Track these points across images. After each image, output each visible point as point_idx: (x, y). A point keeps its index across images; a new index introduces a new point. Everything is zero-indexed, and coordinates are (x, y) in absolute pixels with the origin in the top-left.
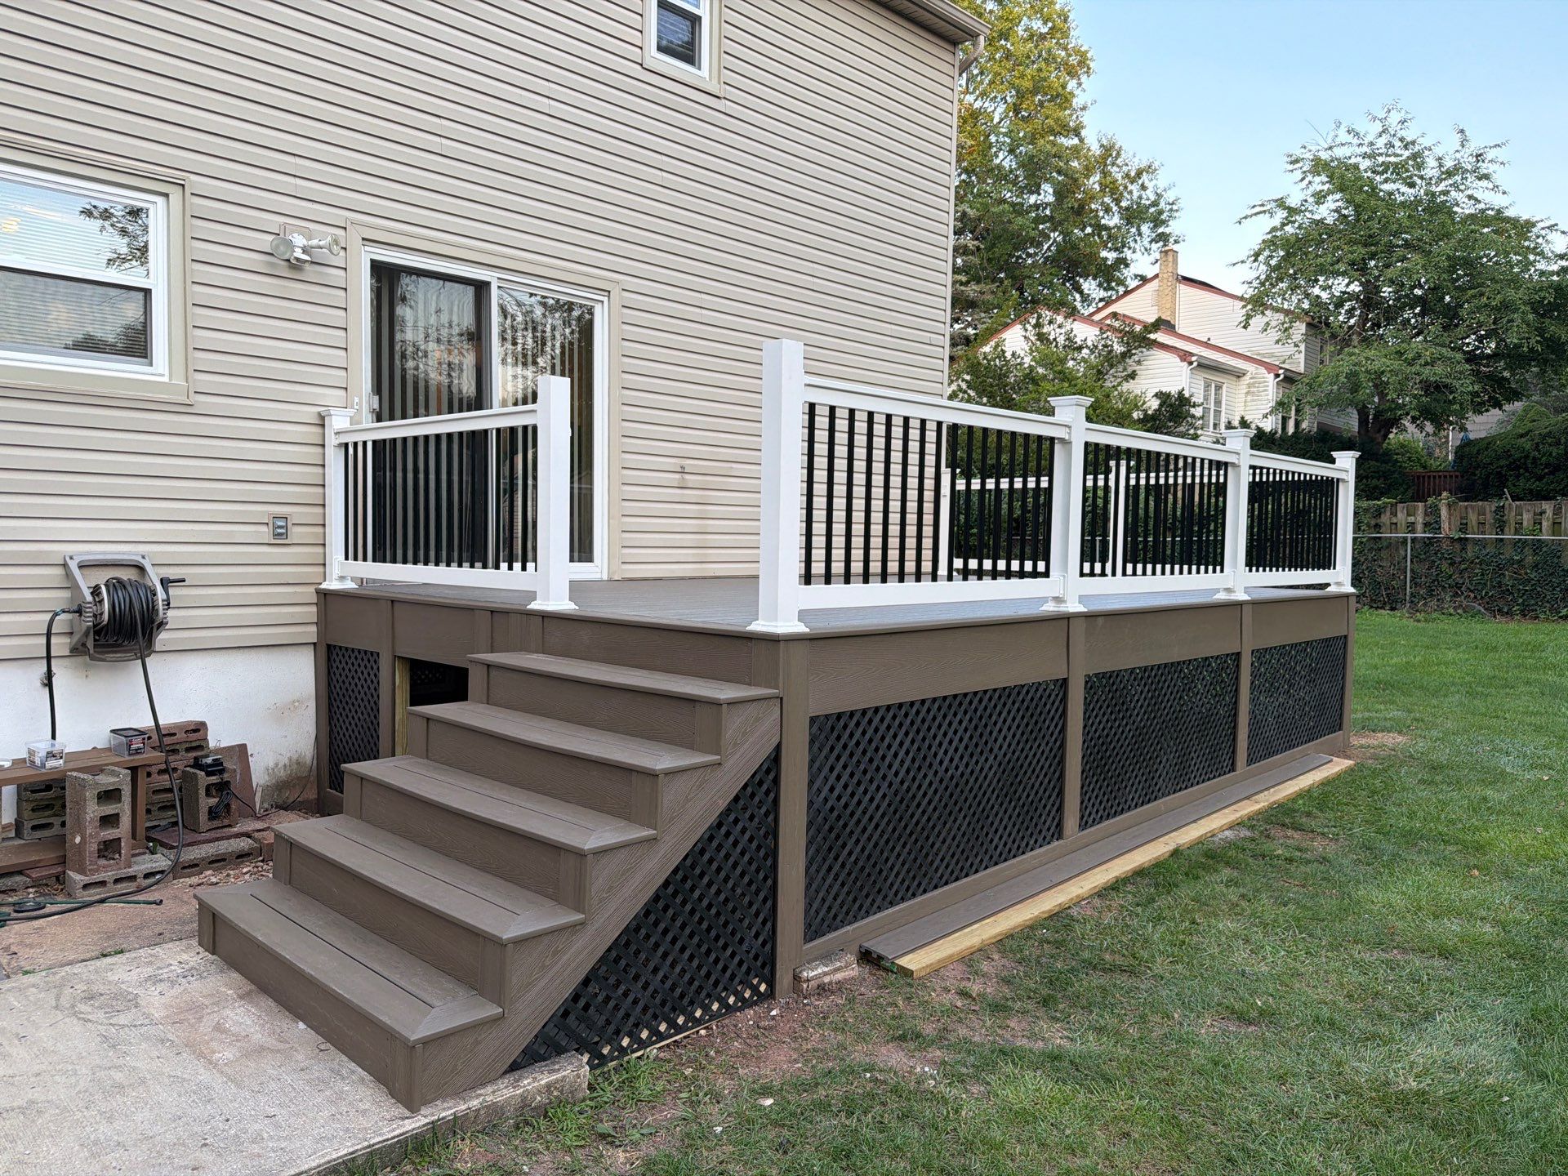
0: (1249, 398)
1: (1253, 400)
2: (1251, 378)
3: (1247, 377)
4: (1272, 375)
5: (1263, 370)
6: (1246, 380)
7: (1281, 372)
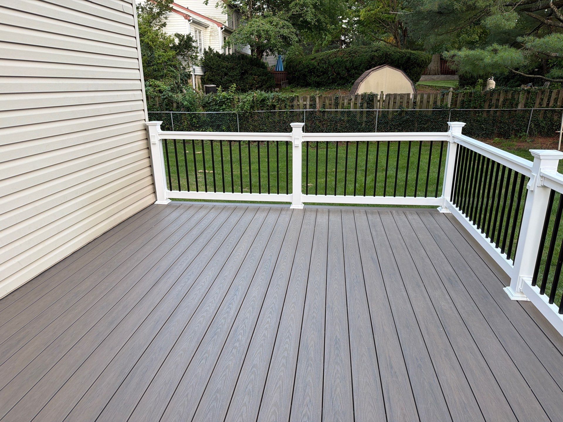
0: (211, 38)
1: (213, 39)
2: (211, 29)
3: (209, 28)
4: (220, 28)
5: (216, 25)
6: (209, 29)
7: (223, 26)
